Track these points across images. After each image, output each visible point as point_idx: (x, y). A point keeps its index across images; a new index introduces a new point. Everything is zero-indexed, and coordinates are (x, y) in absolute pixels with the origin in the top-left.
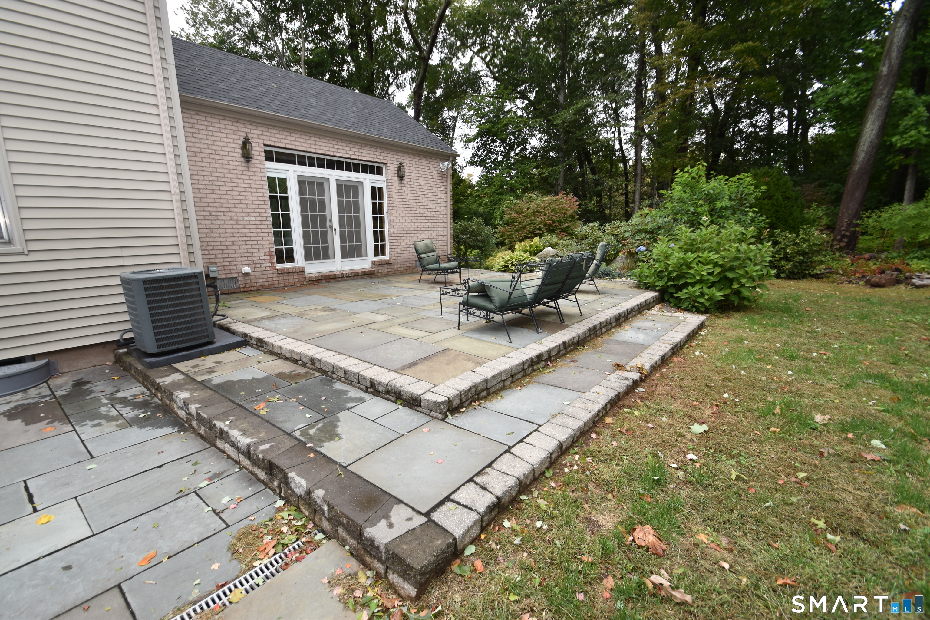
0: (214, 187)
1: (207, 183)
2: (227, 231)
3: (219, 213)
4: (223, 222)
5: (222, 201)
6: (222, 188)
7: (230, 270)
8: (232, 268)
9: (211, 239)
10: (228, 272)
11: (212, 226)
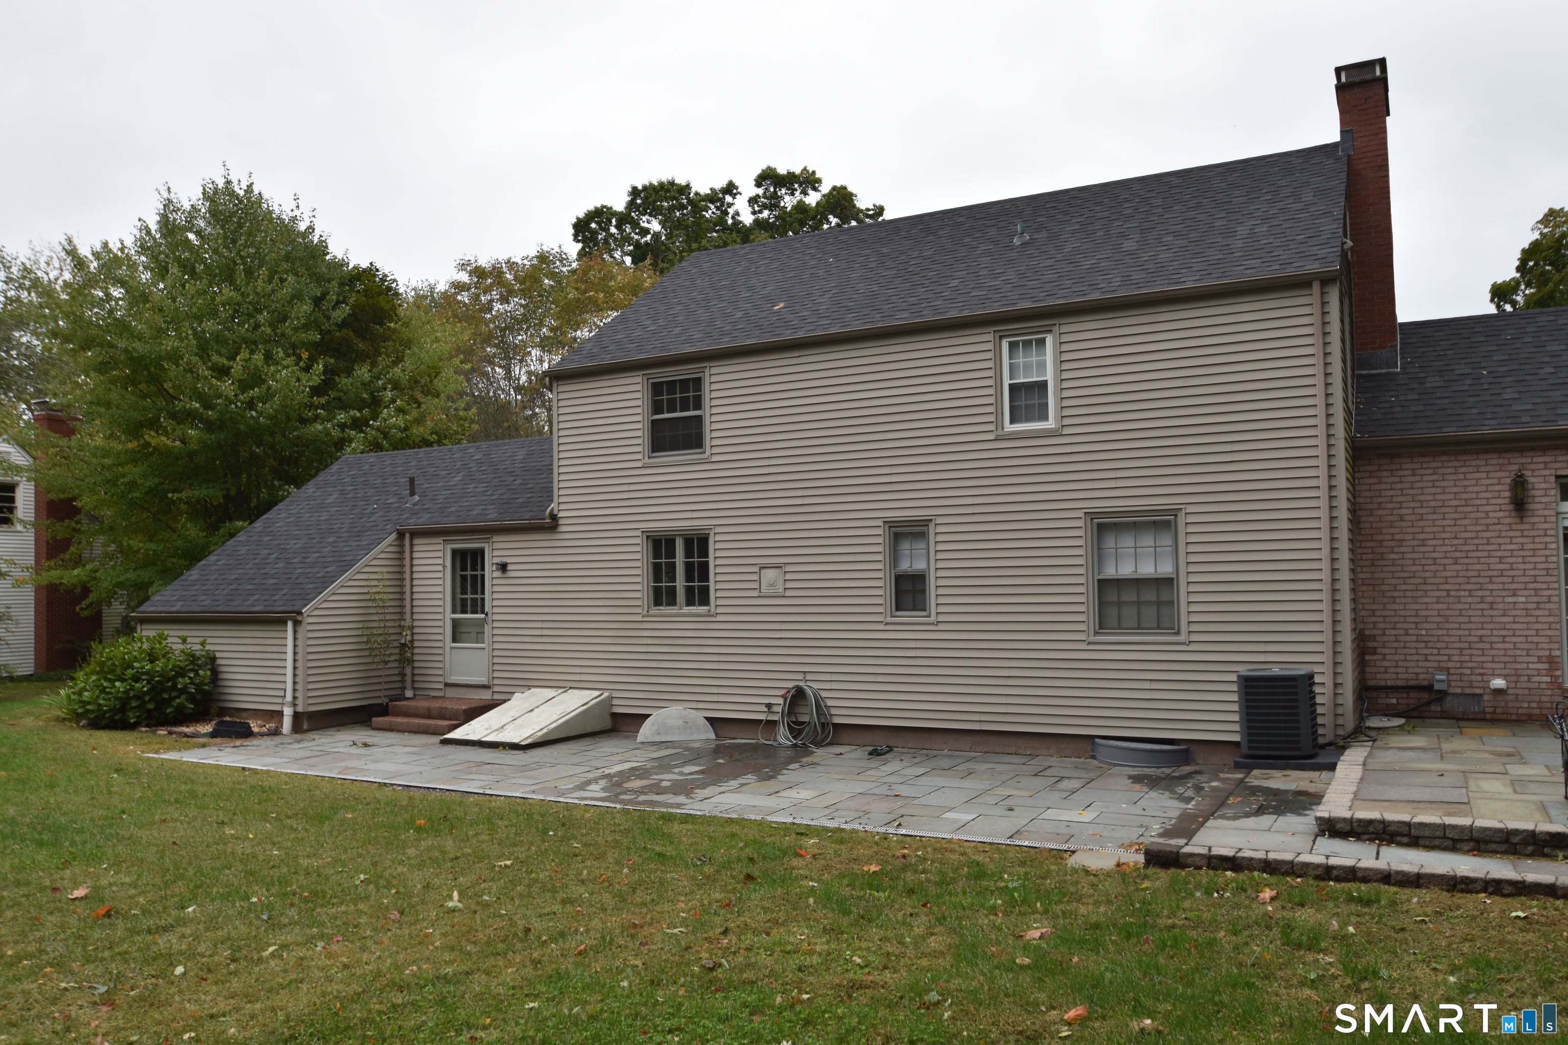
0: (1458, 555)
1: (1449, 548)
2: (1473, 619)
3: (1463, 593)
4: (1467, 606)
5: (1469, 574)
6: (1470, 554)
7: (1471, 682)
8: (1474, 678)
9: (1445, 632)
10: (1468, 684)
11: (1448, 613)
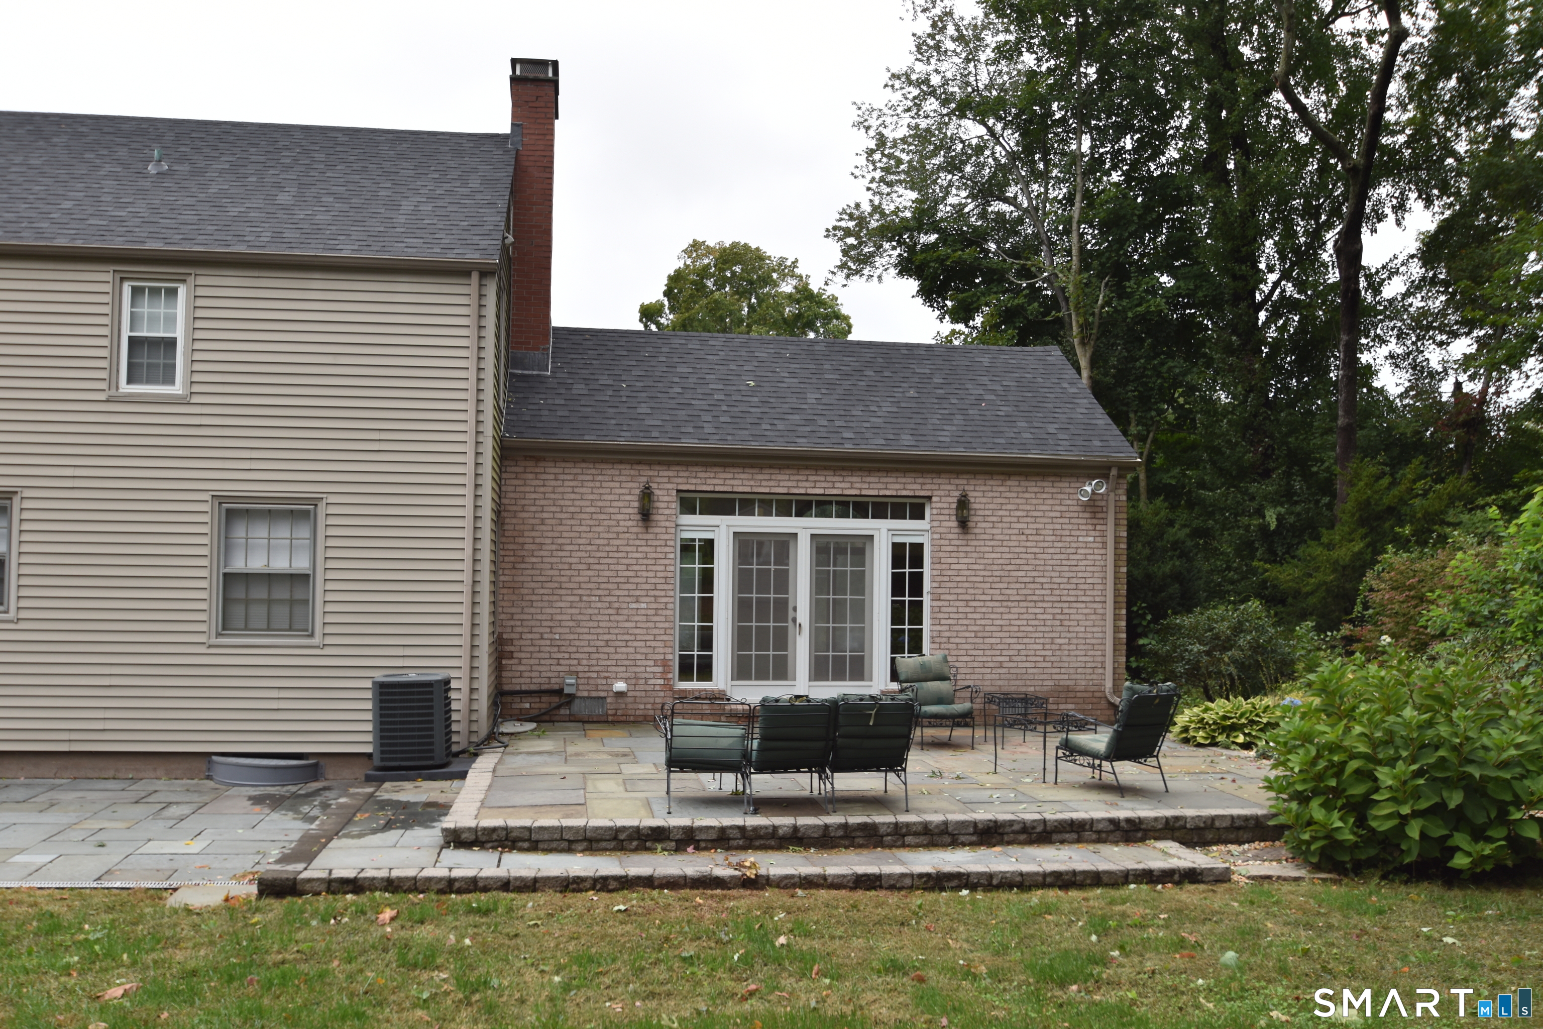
0: (591, 561)
1: (584, 554)
2: (601, 624)
3: (593, 598)
4: (596, 611)
5: (601, 580)
6: (602, 561)
7: (597, 685)
8: (599, 681)
9: (576, 636)
10: (594, 688)
11: (580, 617)
